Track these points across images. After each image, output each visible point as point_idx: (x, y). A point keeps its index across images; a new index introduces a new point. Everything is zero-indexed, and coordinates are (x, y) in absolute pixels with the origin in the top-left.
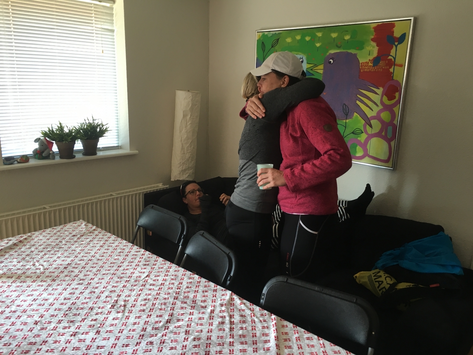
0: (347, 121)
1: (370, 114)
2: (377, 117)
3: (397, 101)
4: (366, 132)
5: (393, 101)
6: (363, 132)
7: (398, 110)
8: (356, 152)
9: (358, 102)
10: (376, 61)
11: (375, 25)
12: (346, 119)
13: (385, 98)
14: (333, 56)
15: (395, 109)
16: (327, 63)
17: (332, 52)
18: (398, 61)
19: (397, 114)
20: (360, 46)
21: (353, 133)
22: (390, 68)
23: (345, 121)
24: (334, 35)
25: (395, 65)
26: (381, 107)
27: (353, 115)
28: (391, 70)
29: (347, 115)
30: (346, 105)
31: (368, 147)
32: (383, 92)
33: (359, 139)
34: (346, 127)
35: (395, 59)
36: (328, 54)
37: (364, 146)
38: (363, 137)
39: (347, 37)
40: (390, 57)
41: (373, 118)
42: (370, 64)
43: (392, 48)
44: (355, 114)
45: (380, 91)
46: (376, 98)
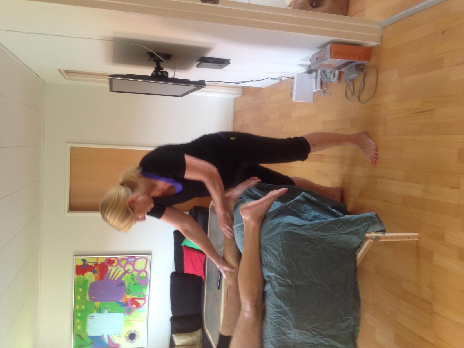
0: (127, 283)
1: (122, 271)
2: (124, 267)
3: (116, 259)
4: (132, 272)
5: (116, 260)
6: (133, 274)
7: (119, 257)
8: (143, 276)
9: (116, 279)
10: (94, 272)
11: (76, 275)
12: (125, 284)
13: (114, 265)
14: (90, 296)
15: (119, 259)
16: (94, 300)
17: (88, 297)
18: (95, 261)
19: (122, 258)
20: (86, 281)
21: (133, 279)
22: (98, 264)
23: (127, 285)
24: (79, 298)
25: (97, 262)
26: (119, 266)
27: (123, 281)
28: (99, 264)
29: (123, 284)
30: (118, 285)
31: (140, 270)
32: (110, 266)
33: (136, 276)
34: (130, 284)
35: (94, 263)
36: (89, 300)
37: (140, 272)
38: (135, 273)
39: (81, 290)
40: (93, 265)
41: (124, 269)
42: (96, 275)
43: (88, 265)
44: (123, 279)
45: (110, 268)
46: (114, 269)
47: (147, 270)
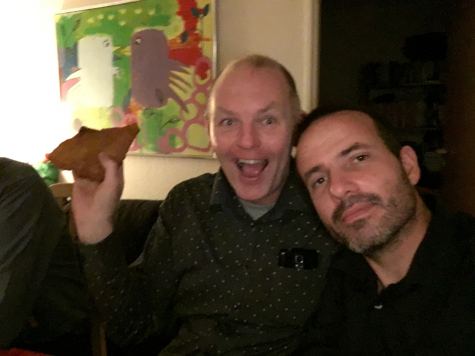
2: (192, 100)
3: (210, 79)
5: (205, 81)
6: (179, 120)
8: (175, 143)
9: (171, 86)
10: (184, 36)
12: (161, 105)
13: (198, 78)
14: (139, 35)
16: (134, 43)
17: (138, 30)
18: (206, 35)
21: (170, 122)
22: (199, 43)
24: (138, 11)
25: (203, 39)
26: (195, 89)
30: (159, 91)
31: (187, 135)
32: (195, 70)
33: (177, 128)
34: (161, 116)
35: (202, 33)
37: (183, 135)
38: (180, 125)
39: (152, 13)
40: (197, 32)
42: (179, 41)
43: (197, 21)
45: (191, 70)
46: (190, 78)
47: (187, 152)
